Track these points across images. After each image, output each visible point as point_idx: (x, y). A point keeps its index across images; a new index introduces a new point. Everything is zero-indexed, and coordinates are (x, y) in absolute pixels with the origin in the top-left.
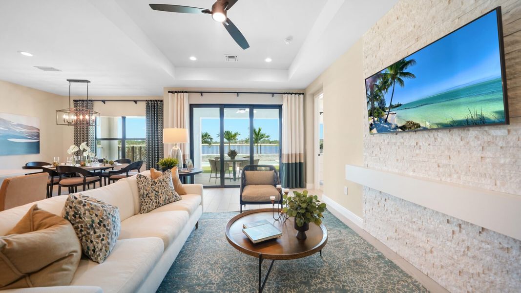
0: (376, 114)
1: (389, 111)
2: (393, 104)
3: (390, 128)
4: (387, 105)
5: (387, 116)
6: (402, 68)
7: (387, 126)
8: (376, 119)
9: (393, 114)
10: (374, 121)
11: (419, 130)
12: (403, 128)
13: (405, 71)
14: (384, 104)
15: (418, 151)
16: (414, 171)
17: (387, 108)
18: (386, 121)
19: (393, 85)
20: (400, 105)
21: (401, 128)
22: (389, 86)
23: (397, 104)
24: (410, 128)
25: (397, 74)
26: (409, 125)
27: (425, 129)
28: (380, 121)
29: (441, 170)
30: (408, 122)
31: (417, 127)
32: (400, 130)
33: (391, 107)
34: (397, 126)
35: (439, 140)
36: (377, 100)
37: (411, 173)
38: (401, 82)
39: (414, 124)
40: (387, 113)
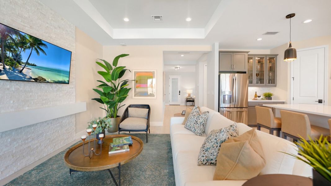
1: (25, 66)
2: (30, 62)
3: (25, 78)
4: (24, 61)
5: (23, 69)
6: (39, 44)
7: (21, 76)
8: (7, 67)
9: (29, 69)
10: (4, 68)
11: (46, 82)
12: (36, 80)
13: (41, 47)
14: (20, 58)
17: (23, 63)
18: (21, 72)
19: (31, 49)
20: (36, 65)
21: (34, 79)
22: (26, 48)
23: (33, 64)
24: (41, 80)
25: (35, 45)
26: (40, 78)
27: (48, 82)
28: (13, 70)
30: (39, 77)
31: (44, 81)
32: (33, 80)
33: (27, 63)
34: (31, 78)
38: (38, 52)
39: (43, 79)
40: (23, 67)
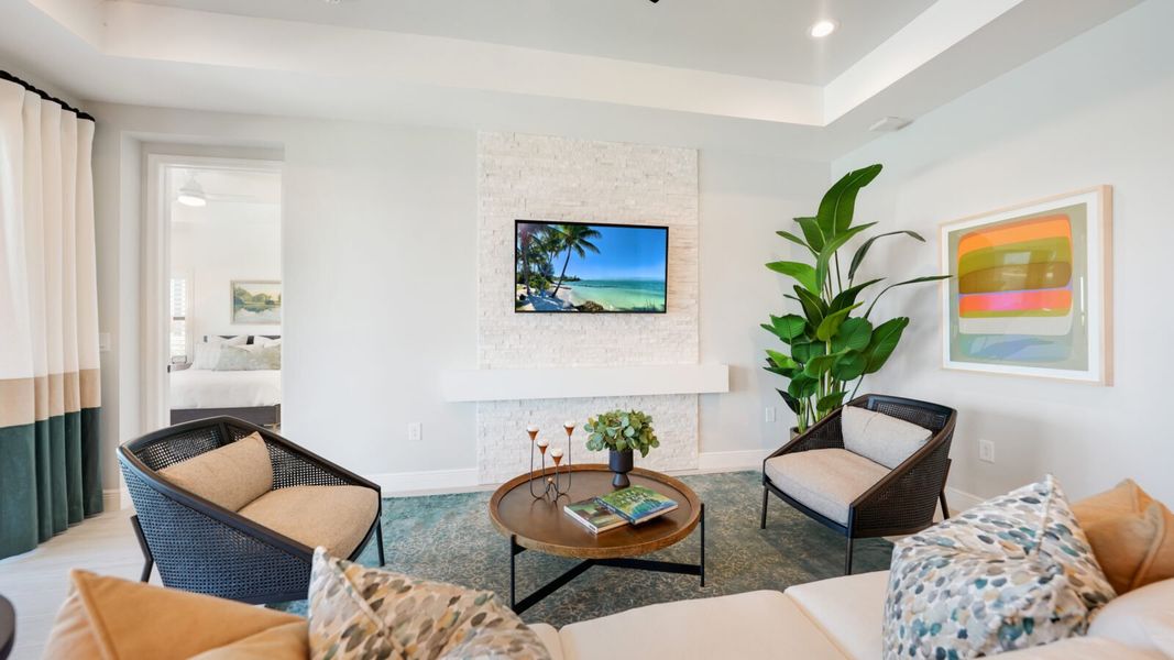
0: (534, 284)
1: (560, 284)
2: (567, 274)
3: (561, 307)
4: (557, 274)
5: (557, 290)
6: (583, 234)
7: (555, 303)
8: (533, 290)
9: (568, 288)
10: (528, 293)
12: (581, 308)
13: (587, 239)
14: (551, 272)
15: (583, 337)
16: (578, 361)
17: (556, 279)
18: (553, 296)
19: (567, 249)
20: (578, 280)
21: (577, 308)
22: (559, 249)
23: (573, 277)
24: (591, 309)
25: (575, 238)
26: (589, 306)
28: (541, 294)
29: (609, 355)
30: (588, 302)
31: (599, 309)
32: (576, 310)
33: (563, 278)
34: (572, 305)
35: (606, 323)
36: (537, 261)
37: (575, 365)
38: (581, 252)
39: (596, 306)
40: (557, 286)
